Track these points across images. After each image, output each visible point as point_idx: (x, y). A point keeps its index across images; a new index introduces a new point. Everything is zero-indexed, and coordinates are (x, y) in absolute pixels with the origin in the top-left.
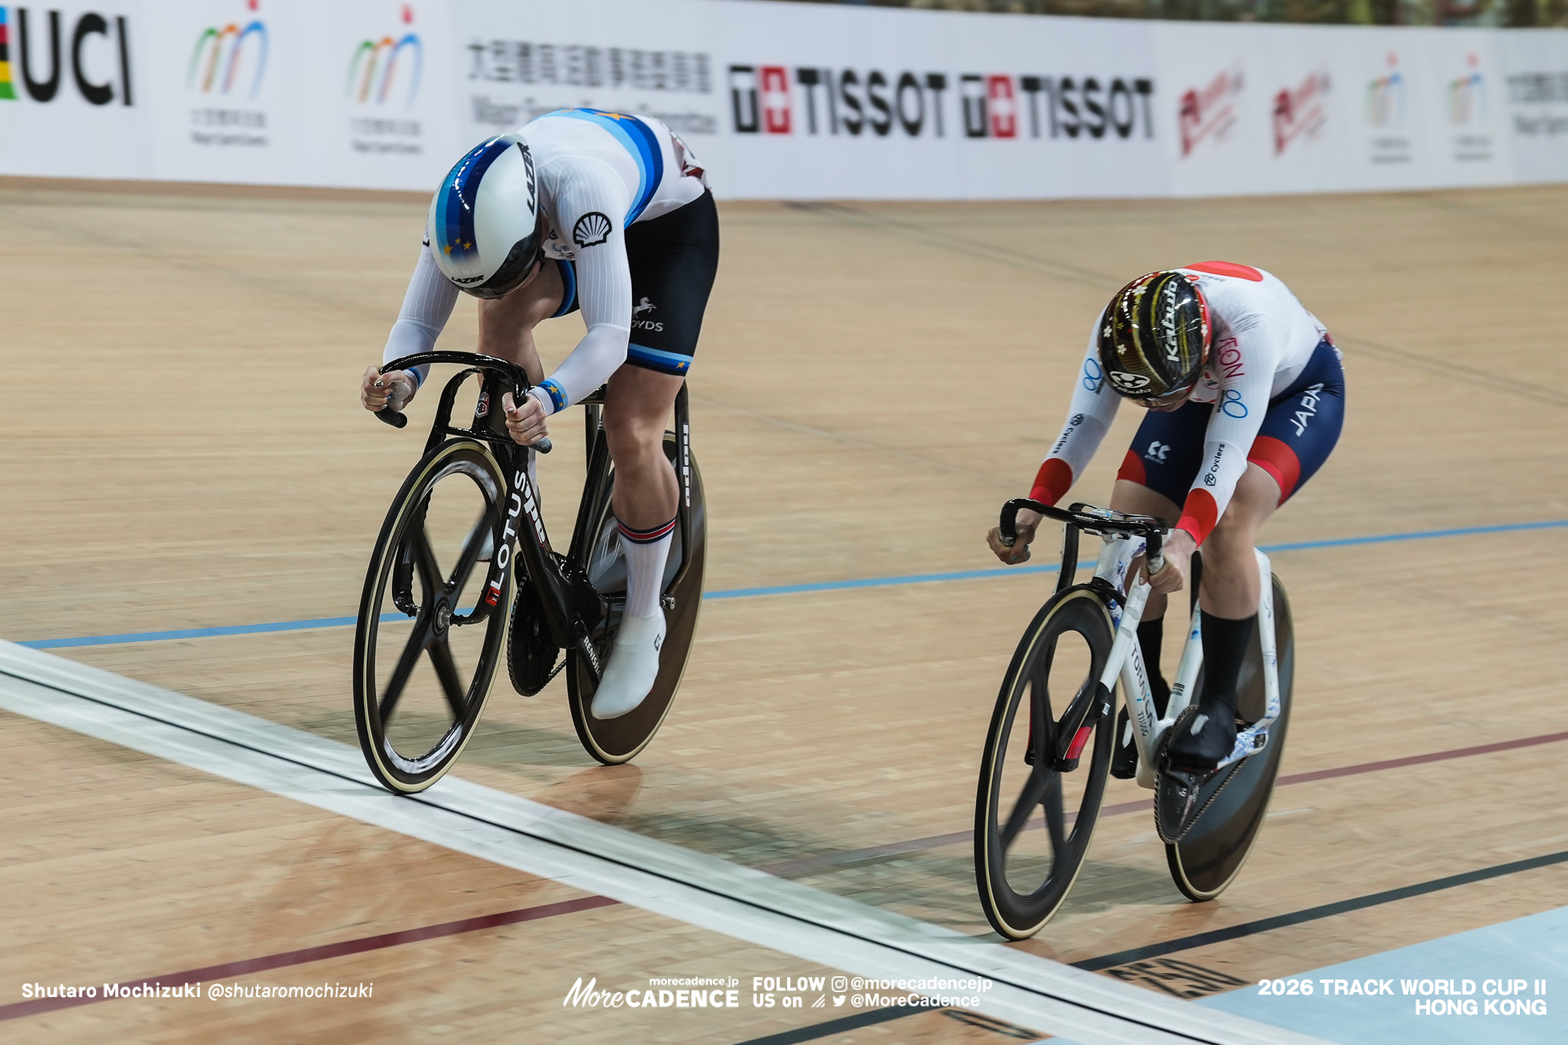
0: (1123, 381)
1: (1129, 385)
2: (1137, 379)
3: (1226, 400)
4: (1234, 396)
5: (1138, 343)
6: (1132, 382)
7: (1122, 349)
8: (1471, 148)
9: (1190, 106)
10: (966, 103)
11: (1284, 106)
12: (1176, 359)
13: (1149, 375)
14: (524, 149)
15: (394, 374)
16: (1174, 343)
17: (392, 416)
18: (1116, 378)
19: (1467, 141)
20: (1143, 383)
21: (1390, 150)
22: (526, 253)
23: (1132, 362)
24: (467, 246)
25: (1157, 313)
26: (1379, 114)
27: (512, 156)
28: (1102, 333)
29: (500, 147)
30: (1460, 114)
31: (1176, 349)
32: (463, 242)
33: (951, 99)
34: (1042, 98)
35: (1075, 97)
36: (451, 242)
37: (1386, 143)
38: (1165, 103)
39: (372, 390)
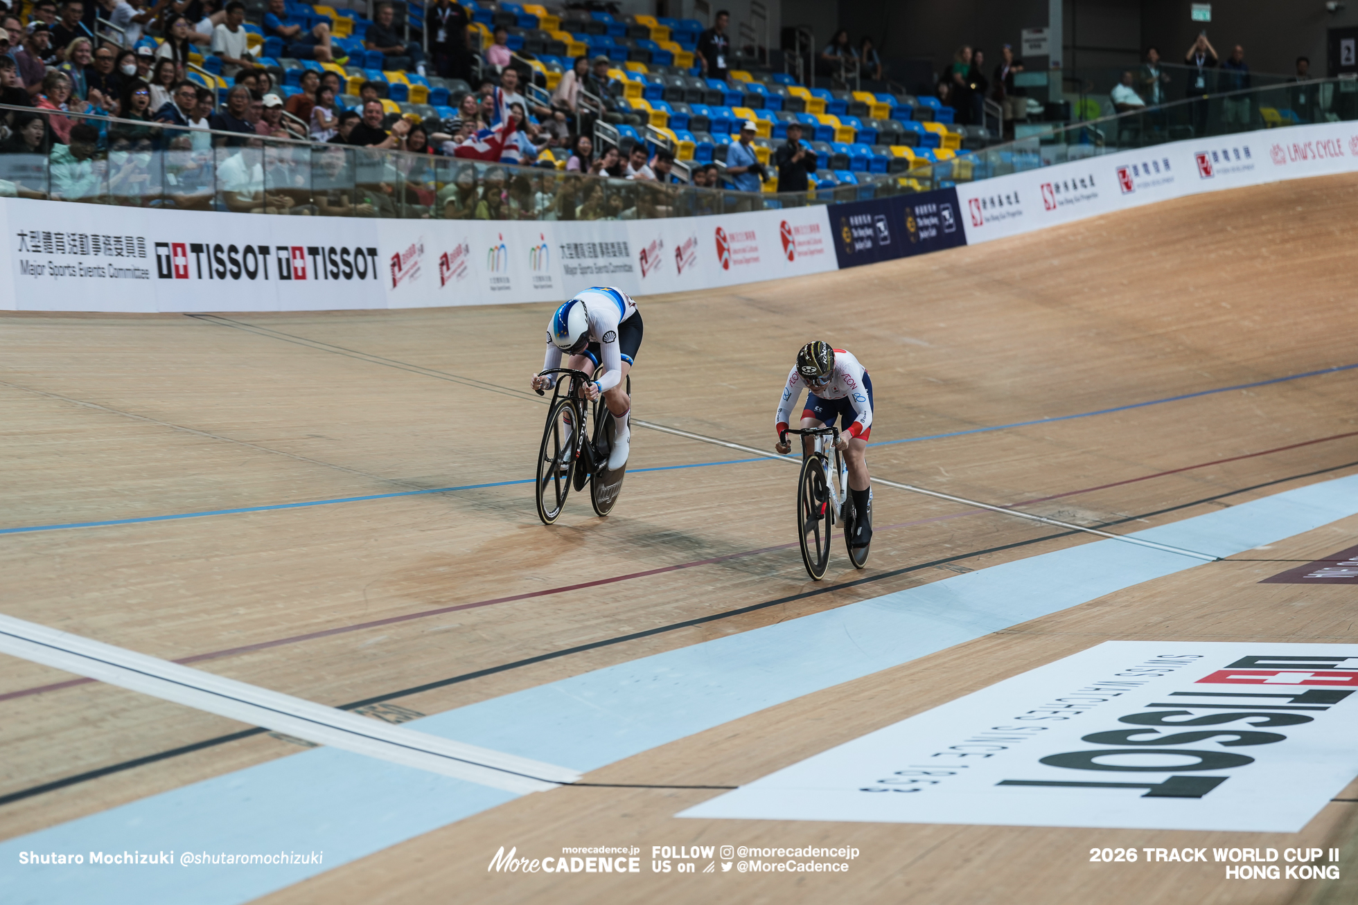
0: (807, 370)
1: (809, 371)
2: (812, 368)
5: (813, 356)
6: (810, 370)
7: (807, 358)
8: (542, 282)
9: (397, 262)
10: (280, 260)
11: (445, 261)
12: (826, 363)
13: (816, 367)
14: (583, 303)
15: (543, 376)
17: (540, 392)
18: (804, 370)
19: (540, 278)
20: (814, 370)
21: (500, 283)
22: (584, 337)
23: (811, 363)
24: (565, 333)
26: (495, 266)
27: (579, 305)
28: (799, 354)
29: (575, 302)
30: (536, 265)
32: (564, 332)
33: (272, 260)
34: (319, 258)
35: (337, 258)
36: (559, 332)
37: (498, 280)
38: (384, 261)
39: (536, 382)
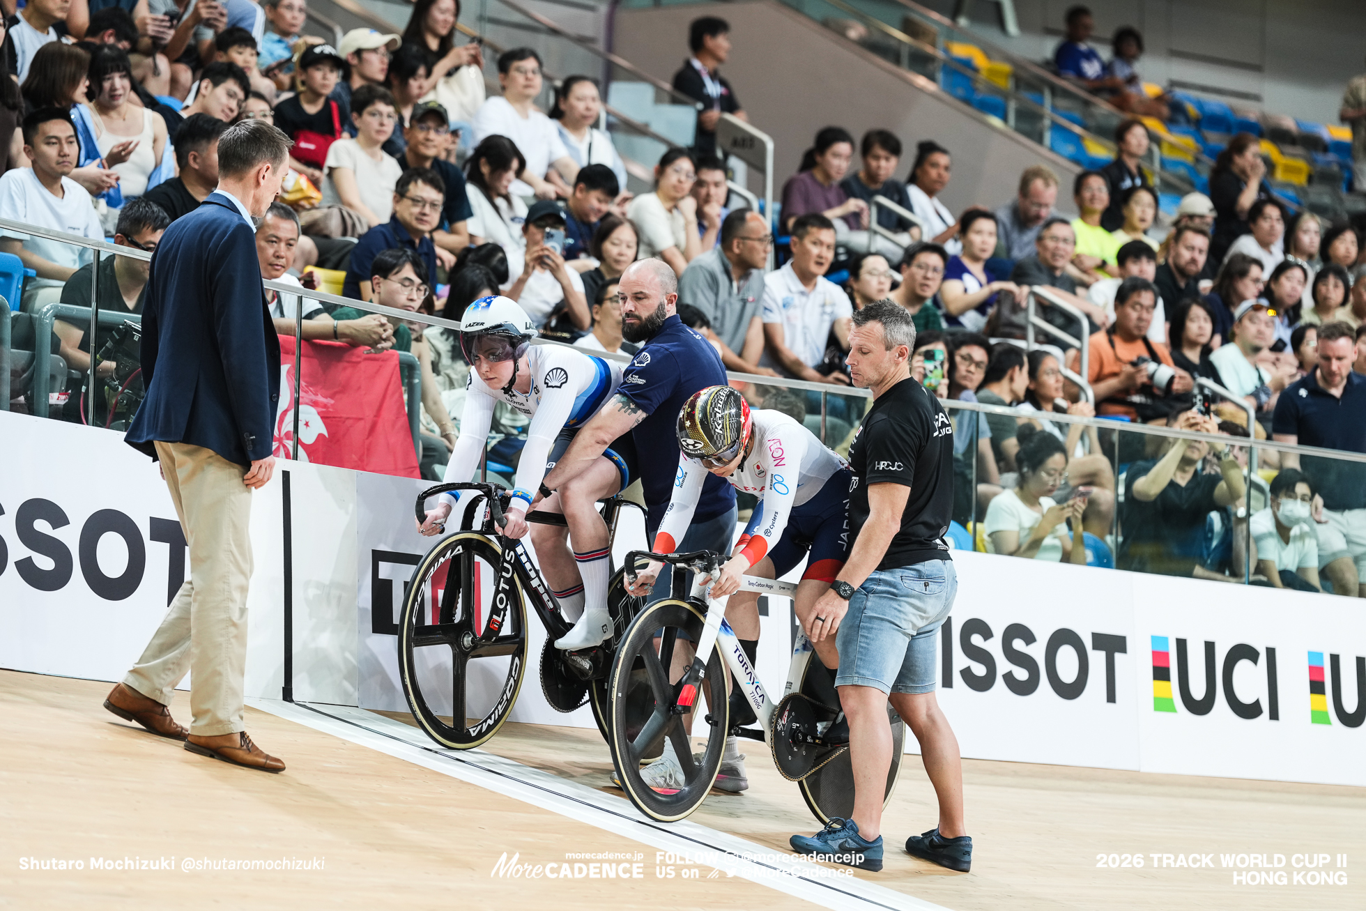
0: (688, 445)
1: (691, 447)
2: (696, 443)
3: (774, 481)
4: (780, 479)
6: (693, 445)
7: (688, 424)
12: (721, 432)
13: (703, 440)
16: (720, 422)
20: (699, 446)
23: (693, 431)
25: (712, 403)
31: (721, 426)
